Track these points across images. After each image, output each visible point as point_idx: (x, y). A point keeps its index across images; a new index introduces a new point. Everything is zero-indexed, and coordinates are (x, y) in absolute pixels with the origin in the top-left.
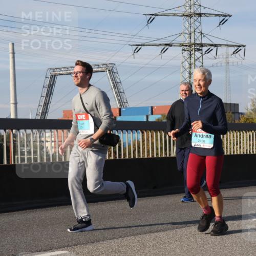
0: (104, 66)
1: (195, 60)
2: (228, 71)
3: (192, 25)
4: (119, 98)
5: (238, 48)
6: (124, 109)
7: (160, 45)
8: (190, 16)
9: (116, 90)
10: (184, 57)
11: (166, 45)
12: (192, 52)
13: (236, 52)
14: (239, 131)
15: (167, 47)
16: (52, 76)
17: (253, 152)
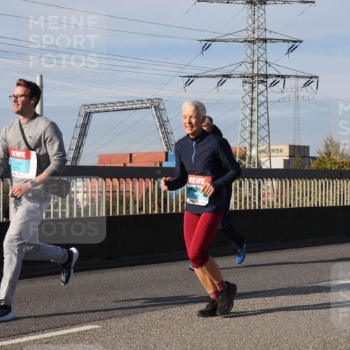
0: (149, 101)
1: (258, 94)
2: (297, 107)
3: (256, 53)
4: (166, 139)
5: (310, 79)
6: (171, 153)
7: (217, 76)
8: (253, 42)
9: (163, 130)
10: (245, 90)
11: (224, 76)
12: (254, 85)
13: (307, 84)
14: (309, 179)
15: (225, 78)
16: (86, 113)
17: (326, 204)
